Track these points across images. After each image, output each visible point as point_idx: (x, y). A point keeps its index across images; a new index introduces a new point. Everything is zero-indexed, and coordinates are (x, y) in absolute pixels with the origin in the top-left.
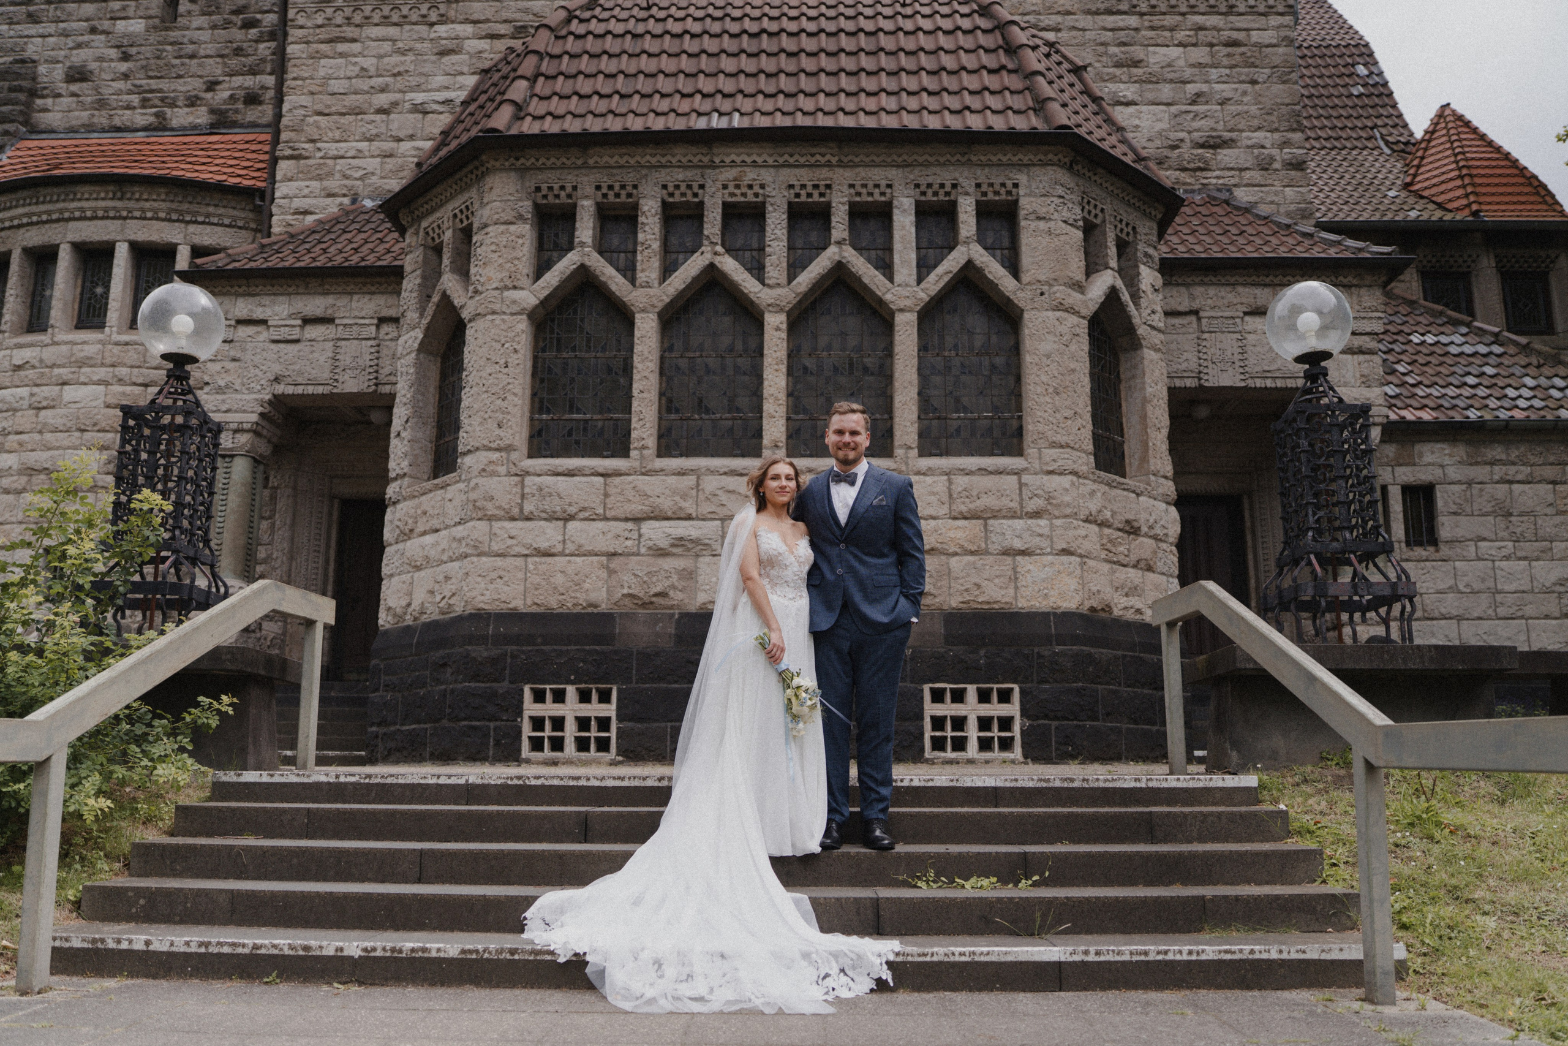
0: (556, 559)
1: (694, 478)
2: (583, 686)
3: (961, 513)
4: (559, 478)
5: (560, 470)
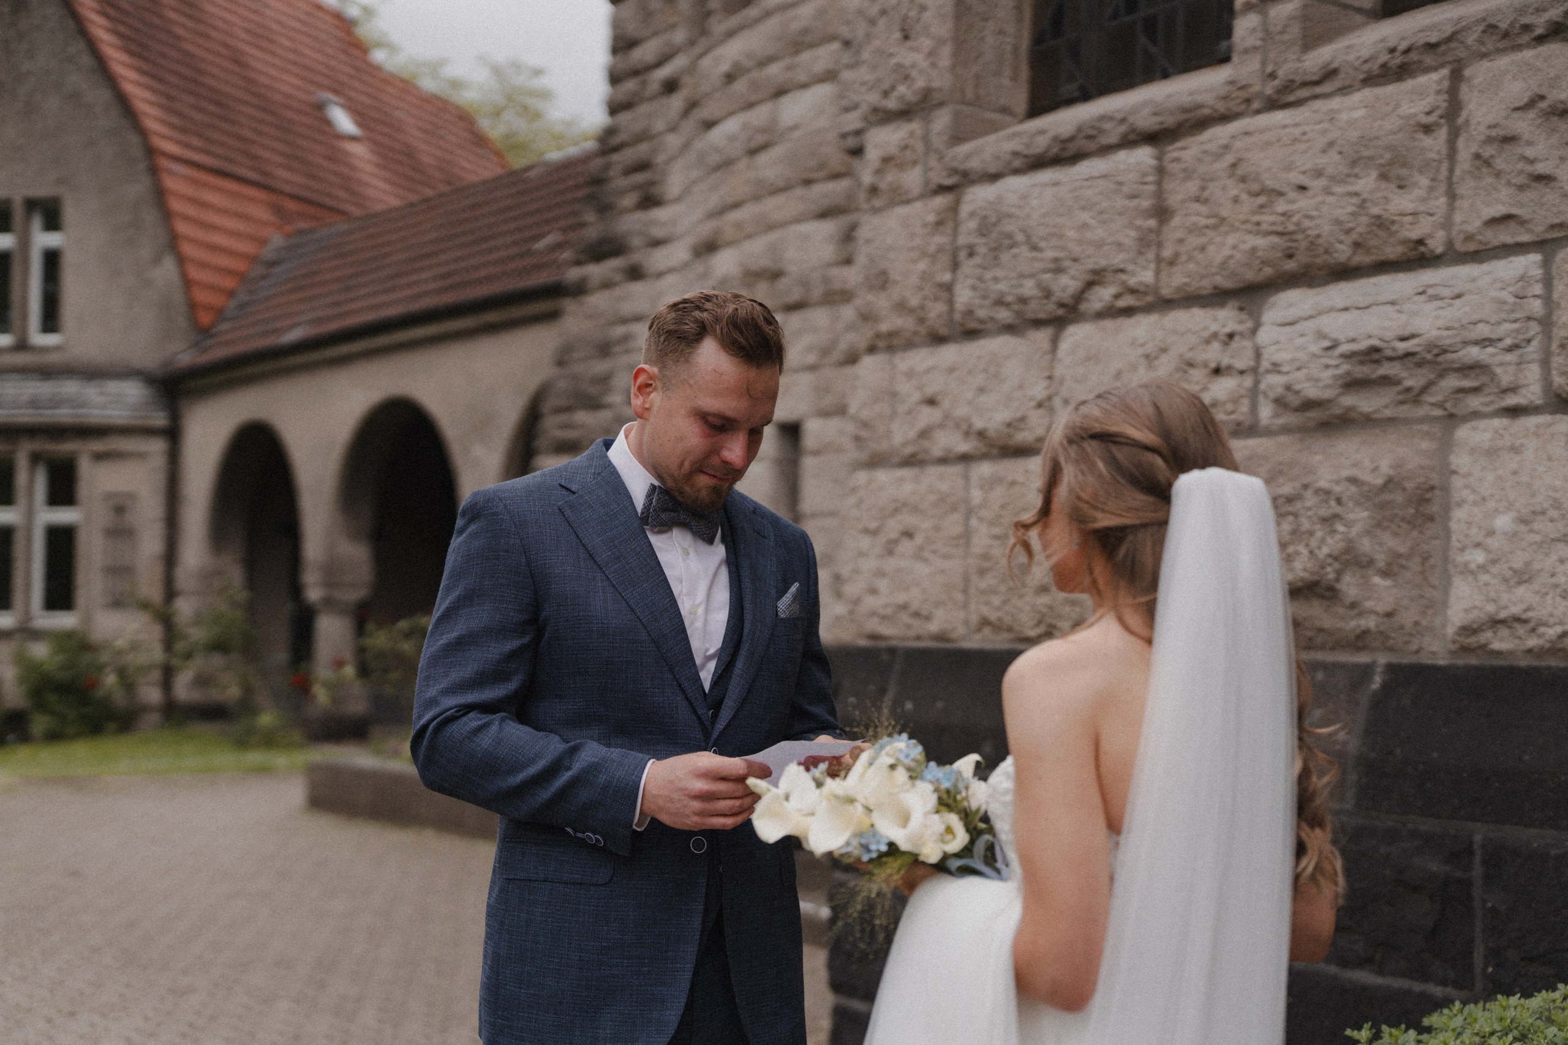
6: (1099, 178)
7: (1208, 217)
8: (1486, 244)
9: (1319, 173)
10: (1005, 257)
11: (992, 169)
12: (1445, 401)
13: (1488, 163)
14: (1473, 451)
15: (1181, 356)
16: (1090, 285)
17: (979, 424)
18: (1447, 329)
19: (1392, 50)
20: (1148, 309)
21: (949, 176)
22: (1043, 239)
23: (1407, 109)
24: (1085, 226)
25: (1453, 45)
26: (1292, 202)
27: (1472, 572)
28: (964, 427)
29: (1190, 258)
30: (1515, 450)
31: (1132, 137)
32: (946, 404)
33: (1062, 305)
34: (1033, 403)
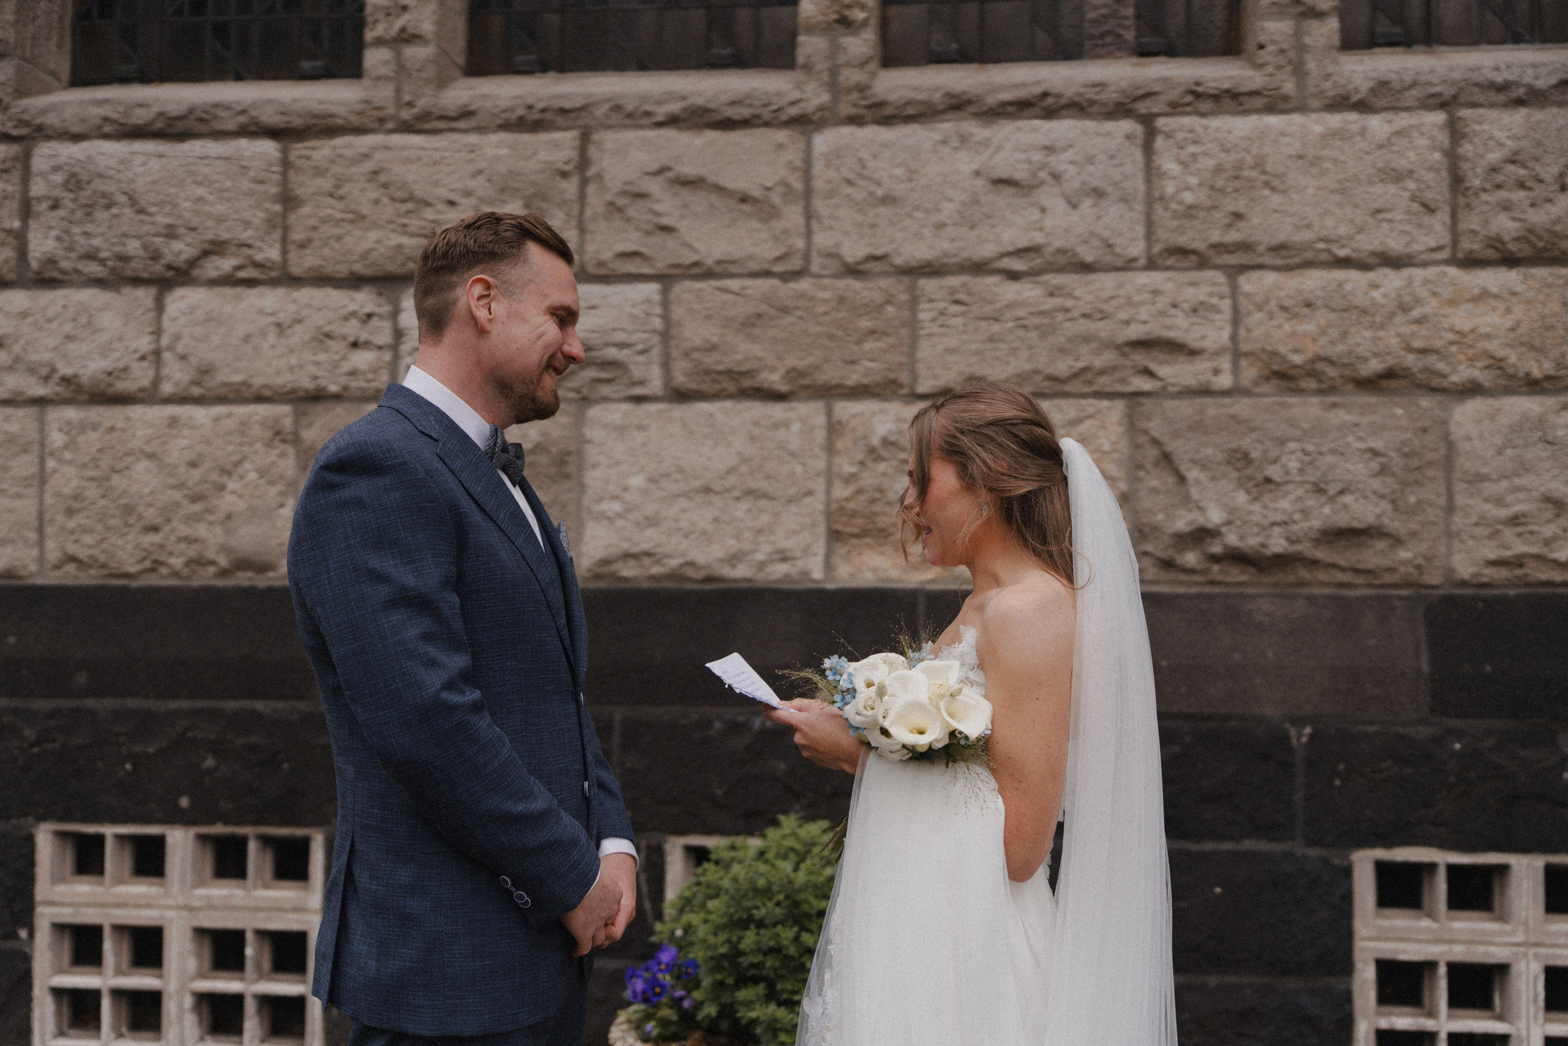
0: (136, 412)
1: (568, 138)
2: (219, 829)
3: (1496, 243)
4: (139, 146)
5: (141, 116)
6: (219, 158)
7: (342, 212)
8: (614, 270)
9: (468, 194)
10: (101, 215)
11: (76, 129)
12: (581, 387)
13: (620, 210)
14: (606, 426)
15: (319, 328)
16: (206, 254)
17: (65, 370)
18: (594, 332)
19: (530, 107)
20: (273, 283)
21: (16, 127)
22: (154, 205)
23: (544, 155)
24: (199, 199)
25: (585, 114)
26: (441, 212)
27: (608, 518)
28: (44, 372)
29: (325, 244)
30: (641, 428)
31: (253, 128)
32: (17, 348)
33: (169, 267)
34: (137, 355)
